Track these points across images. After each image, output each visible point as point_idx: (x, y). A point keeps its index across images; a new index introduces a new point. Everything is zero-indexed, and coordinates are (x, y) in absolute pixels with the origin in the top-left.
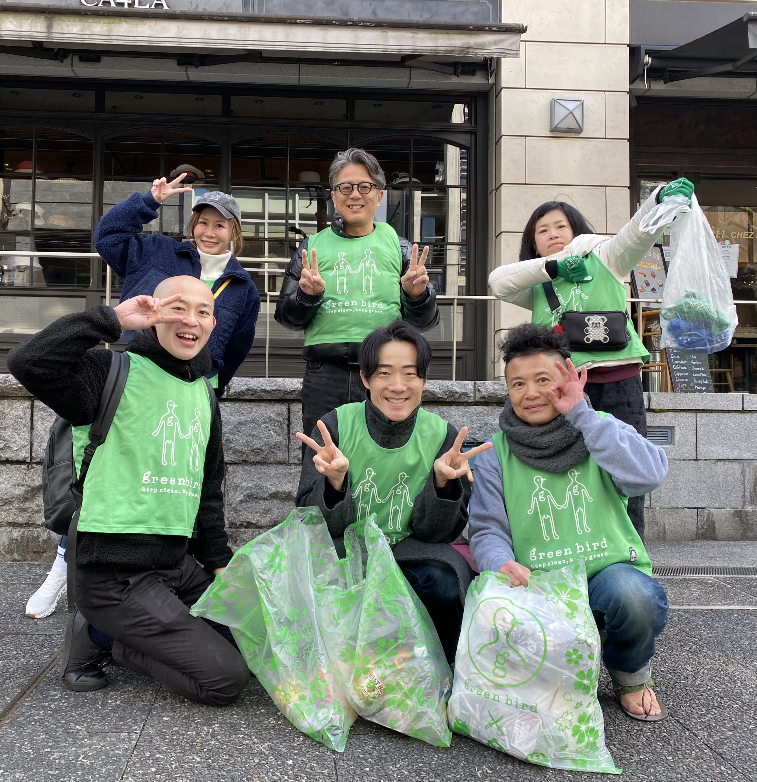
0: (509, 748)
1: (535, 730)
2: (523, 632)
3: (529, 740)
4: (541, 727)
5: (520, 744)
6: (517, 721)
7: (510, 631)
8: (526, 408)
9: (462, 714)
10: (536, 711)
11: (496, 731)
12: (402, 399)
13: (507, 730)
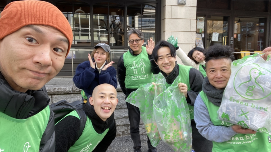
0: (250, 124)
1: (265, 118)
2: (264, 78)
3: (261, 122)
4: (268, 117)
5: (256, 123)
6: (256, 114)
7: (257, 77)
8: (216, 81)
9: (226, 111)
10: (266, 111)
11: (244, 118)
12: (168, 65)
13: (250, 118)
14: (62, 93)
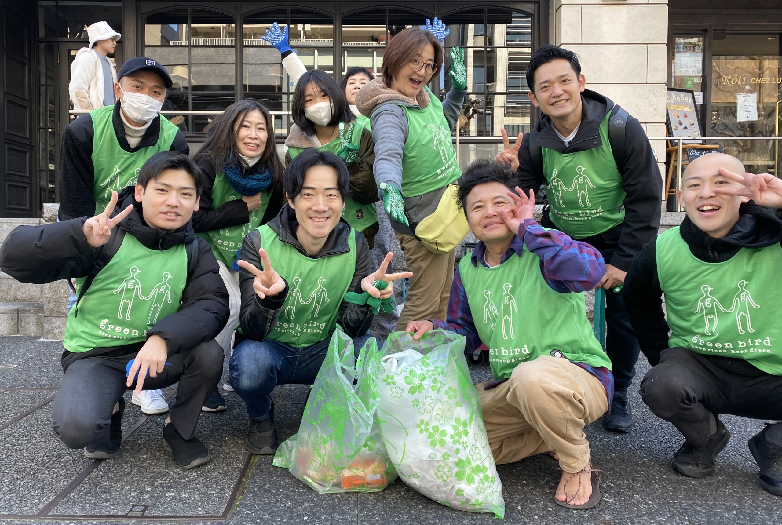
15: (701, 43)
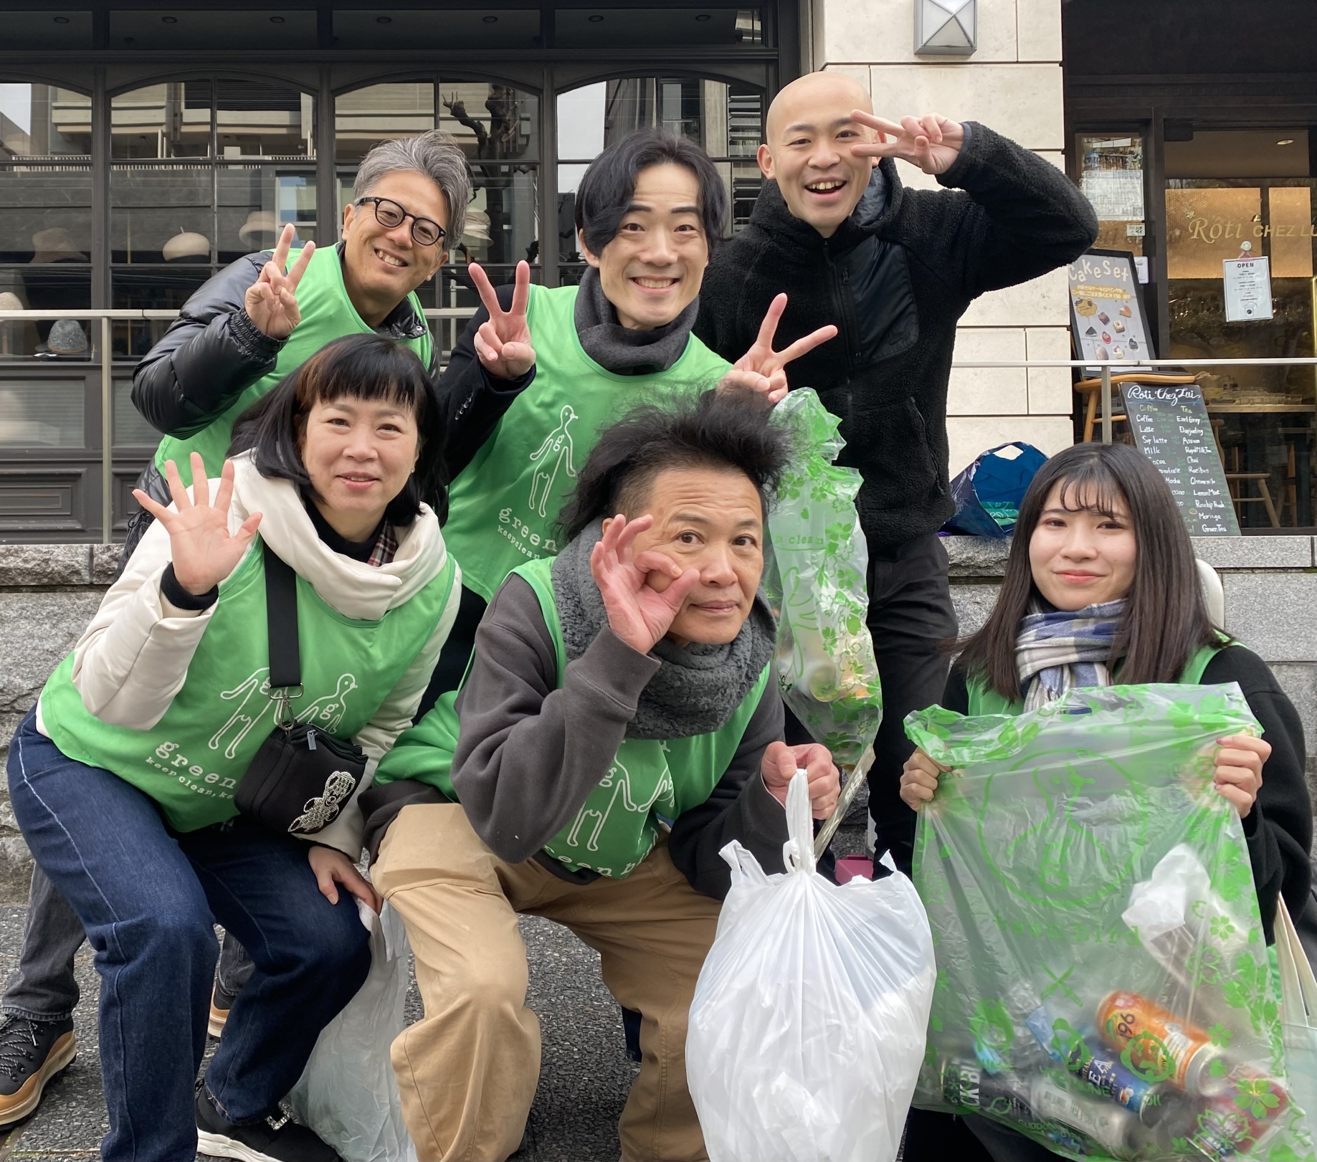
14: (27, 581)
15: (1138, 150)
